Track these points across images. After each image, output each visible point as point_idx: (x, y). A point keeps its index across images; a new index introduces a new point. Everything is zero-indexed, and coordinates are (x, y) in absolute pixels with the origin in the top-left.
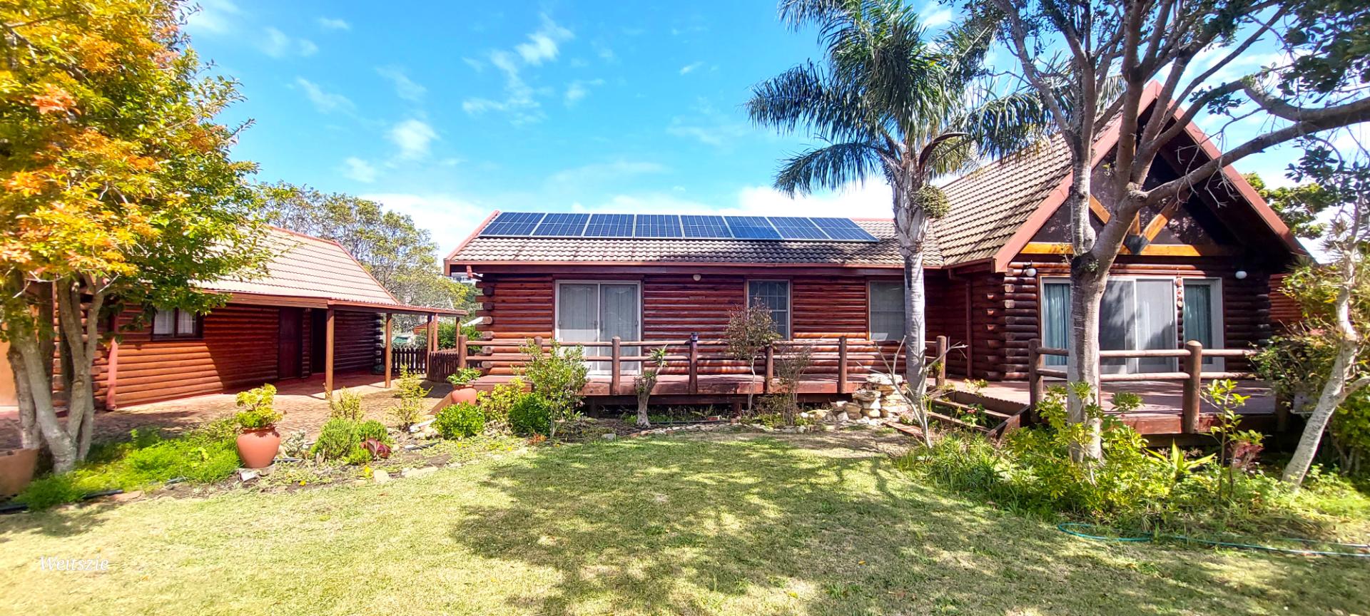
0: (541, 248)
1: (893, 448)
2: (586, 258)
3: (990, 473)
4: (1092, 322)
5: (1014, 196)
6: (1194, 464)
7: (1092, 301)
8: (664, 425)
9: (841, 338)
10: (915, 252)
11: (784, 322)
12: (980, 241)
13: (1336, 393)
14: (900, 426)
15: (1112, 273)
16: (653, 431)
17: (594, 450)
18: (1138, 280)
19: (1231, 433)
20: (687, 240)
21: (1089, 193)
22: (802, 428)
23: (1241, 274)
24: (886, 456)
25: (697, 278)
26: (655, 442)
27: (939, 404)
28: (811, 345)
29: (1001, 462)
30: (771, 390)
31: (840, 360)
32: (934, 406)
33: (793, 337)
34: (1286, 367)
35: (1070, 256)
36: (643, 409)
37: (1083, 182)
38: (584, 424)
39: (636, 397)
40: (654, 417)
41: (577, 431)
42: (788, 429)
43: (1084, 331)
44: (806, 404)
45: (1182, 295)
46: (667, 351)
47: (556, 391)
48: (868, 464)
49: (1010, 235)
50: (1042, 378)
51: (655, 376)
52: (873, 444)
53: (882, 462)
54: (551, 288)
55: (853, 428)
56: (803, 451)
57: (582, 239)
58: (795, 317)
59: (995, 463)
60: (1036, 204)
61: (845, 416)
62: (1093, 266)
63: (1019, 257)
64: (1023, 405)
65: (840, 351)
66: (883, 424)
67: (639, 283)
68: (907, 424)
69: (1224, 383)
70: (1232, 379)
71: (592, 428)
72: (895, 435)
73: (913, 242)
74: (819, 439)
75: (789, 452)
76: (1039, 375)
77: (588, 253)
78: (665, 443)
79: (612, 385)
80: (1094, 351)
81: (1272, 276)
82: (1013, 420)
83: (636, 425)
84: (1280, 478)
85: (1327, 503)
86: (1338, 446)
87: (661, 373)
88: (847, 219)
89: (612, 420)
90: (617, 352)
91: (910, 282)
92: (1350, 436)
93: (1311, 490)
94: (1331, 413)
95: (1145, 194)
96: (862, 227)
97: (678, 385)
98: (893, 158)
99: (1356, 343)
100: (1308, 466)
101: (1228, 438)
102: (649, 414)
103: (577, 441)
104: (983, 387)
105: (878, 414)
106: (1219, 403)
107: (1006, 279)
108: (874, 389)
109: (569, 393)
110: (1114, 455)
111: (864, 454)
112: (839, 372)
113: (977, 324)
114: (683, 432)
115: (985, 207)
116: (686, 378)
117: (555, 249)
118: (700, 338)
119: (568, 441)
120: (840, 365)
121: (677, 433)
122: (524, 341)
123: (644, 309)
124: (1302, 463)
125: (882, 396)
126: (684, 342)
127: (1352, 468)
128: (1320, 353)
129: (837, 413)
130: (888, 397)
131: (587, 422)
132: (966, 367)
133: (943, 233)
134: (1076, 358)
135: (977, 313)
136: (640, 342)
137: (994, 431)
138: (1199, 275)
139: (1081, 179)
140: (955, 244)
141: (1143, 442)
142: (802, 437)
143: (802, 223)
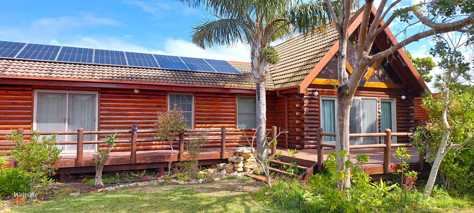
0: (23, 67)
1: (252, 189)
2: (58, 75)
3: (301, 199)
4: (347, 119)
5: (308, 54)
6: (389, 188)
7: (347, 109)
8: (113, 184)
9: (222, 127)
10: (262, 81)
11: (190, 118)
12: (293, 77)
13: (443, 152)
14: (254, 176)
15: (355, 96)
16: (106, 189)
17: (64, 204)
18: (362, 99)
19: (406, 173)
20: (130, 68)
21: (346, 55)
22: (201, 180)
23: (403, 97)
24: (248, 194)
25: (136, 92)
26: (108, 196)
27: (274, 163)
28: (206, 131)
29: (306, 193)
30: (182, 159)
31: (222, 140)
32: (271, 164)
33: (195, 127)
34: (423, 140)
35: (337, 86)
36: (99, 174)
37: (343, 49)
38: (56, 187)
39: (94, 167)
40: (106, 180)
41: (50, 193)
42: (193, 181)
43: (343, 124)
44: (202, 166)
45: (380, 107)
46: (116, 137)
47: (35, 166)
48: (239, 199)
49: (307, 74)
50: (324, 148)
51: (108, 153)
52: (240, 187)
53: (246, 197)
54: (30, 95)
55: (229, 178)
56: (203, 194)
57: (55, 63)
58: (196, 115)
59: (303, 193)
60: (319, 59)
61: (224, 172)
62: (347, 92)
63: (311, 86)
64: (314, 162)
65: (222, 135)
66: (245, 175)
67: (97, 94)
68: (257, 174)
69: (402, 149)
70: (406, 147)
71: (62, 190)
72: (252, 181)
73: (261, 76)
74: (211, 186)
75: (194, 195)
76: (322, 146)
77: (60, 72)
78: (115, 196)
79: (77, 159)
80: (348, 134)
81: (415, 99)
82: (310, 170)
83: (94, 186)
84: (422, 192)
85: (440, 202)
86: (442, 176)
87: (112, 151)
88: (225, 61)
89: (76, 183)
90: (81, 138)
91: (259, 97)
92: (446, 171)
93: (434, 197)
94: (441, 161)
95: (371, 57)
96: (233, 66)
97: (123, 158)
98: (251, 29)
99: (450, 130)
100: (433, 186)
101: (404, 175)
102: (103, 178)
103: (51, 199)
104: (296, 153)
105: (242, 169)
106: (400, 158)
107: (305, 97)
108: (240, 156)
109: (45, 167)
110: (358, 186)
111: (237, 193)
112: (221, 147)
113: (291, 120)
114: (127, 188)
115: (295, 59)
116: (129, 153)
117: (34, 68)
118: (139, 128)
119: (44, 200)
120: (221, 142)
121: (123, 189)
122: (10, 132)
123: (100, 110)
124: (431, 185)
125: (244, 159)
126: (128, 131)
127: (447, 186)
128: (435, 134)
129: (220, 170)
130: (247, 160)
131: (58, 186)
132: (285, 143)
133: (274, 72)
134: (339, 138)
135: (291, 114)
136: (96, 131)
137: (301, 176)
138: (387, 97)
139: (343, 48)
140: (280, 77)
141: (369, 178)
142: (201, 186)
143: (201, 62)
